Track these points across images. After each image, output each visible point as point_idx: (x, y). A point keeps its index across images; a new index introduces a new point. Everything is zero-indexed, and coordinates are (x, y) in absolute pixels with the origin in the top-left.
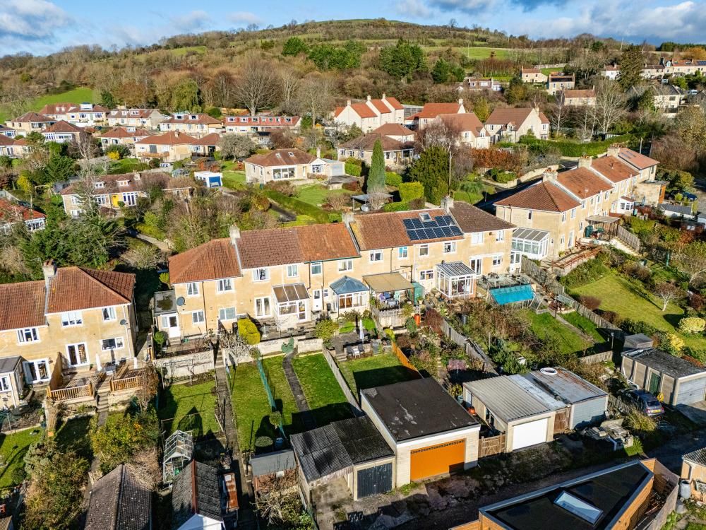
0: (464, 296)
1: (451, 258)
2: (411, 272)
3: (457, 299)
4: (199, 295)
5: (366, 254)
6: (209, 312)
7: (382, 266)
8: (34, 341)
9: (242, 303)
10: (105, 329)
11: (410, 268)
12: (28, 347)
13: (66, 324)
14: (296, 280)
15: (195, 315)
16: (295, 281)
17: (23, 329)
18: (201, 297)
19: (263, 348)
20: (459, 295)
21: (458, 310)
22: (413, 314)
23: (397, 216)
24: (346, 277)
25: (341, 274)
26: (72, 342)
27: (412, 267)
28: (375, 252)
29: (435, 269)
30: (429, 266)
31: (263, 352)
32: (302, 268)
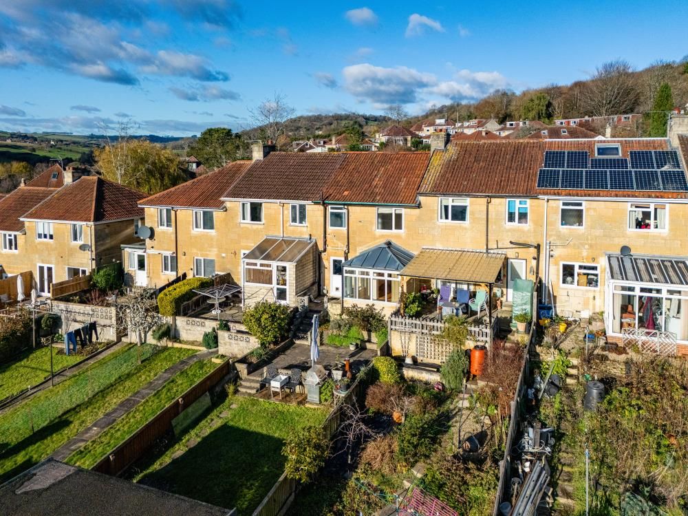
0: (656, 341)
1: (645, 244)
2: (537, 259)
3: (631, 344)
4: (171, 230)
5: (432, 204)
6: (181, 259)
7: (467, 236)
8: (14, 251)
9: (224, 255)
10: (71, 252)
11: (533, 251)
12: (8, 256)
13: (40, 236)
14: (301, 231)
15: (166, 258)
16: (301, 233)
17: (7, 233)
18: (172, 233)
19: (184, 328)
20: (640, 336)
21: (618, 371)
22: (470, 344)
23: (541, 146)
24: (389, 244)
25: (382, 236)
26: (43, 262)
27: (538, 247)
28: (450, 201)
29: (602, 263)
30: (585, 254)
31: (184, 336)
32: (314, 211)
